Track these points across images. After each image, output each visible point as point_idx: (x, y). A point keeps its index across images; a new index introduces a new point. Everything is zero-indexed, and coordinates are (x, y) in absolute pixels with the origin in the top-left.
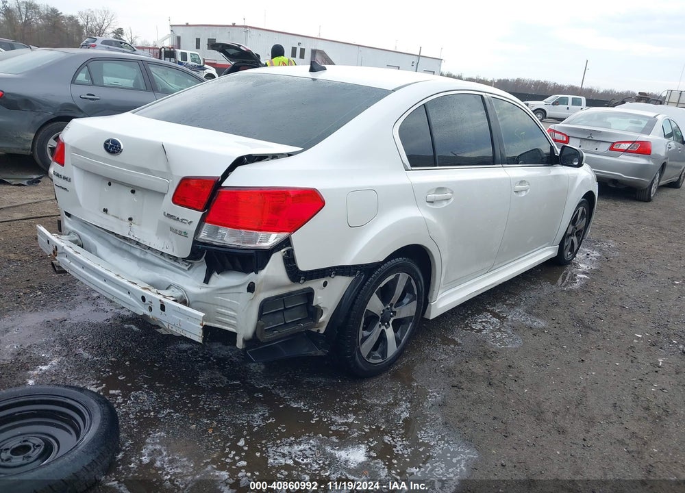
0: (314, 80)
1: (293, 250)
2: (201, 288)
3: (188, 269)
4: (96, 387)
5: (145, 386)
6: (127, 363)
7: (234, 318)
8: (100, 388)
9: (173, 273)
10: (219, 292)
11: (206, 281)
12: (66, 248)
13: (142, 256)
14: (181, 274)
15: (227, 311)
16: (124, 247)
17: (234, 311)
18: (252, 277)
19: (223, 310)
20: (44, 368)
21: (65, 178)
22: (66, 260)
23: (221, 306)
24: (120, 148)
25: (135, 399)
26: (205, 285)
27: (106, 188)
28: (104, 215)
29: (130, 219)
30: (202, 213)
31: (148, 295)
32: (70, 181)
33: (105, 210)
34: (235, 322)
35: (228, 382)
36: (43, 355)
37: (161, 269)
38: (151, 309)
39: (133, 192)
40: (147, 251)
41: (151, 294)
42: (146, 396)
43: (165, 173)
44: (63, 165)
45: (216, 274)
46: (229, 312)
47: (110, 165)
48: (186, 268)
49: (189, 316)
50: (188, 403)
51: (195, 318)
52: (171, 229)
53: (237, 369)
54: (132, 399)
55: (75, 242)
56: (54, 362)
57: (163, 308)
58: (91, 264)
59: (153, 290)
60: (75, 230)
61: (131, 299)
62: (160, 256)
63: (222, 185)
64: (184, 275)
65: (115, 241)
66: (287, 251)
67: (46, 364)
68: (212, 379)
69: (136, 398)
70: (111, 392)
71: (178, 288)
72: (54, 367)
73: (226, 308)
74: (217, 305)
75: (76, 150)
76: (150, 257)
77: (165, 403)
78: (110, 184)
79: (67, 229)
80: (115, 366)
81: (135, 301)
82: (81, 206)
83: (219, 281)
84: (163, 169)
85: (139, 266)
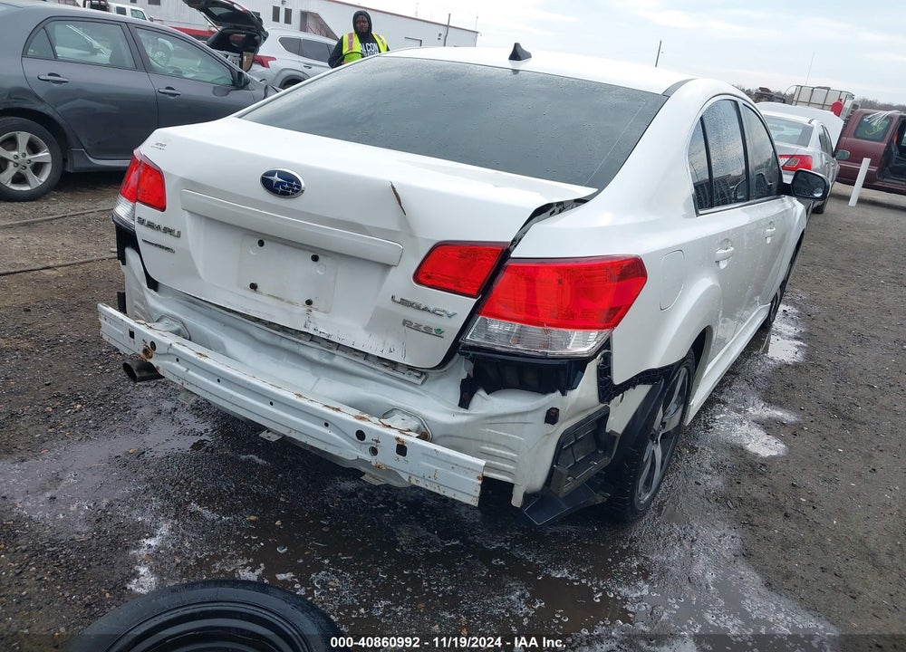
0: (516, 71)
1: (610, 354)
2: (454, 414)
3: (422, 383)
4: (253, 571)
5: (326, 562)
6: (278, 523)
7: (512, 461)
8: (258, 572)
9: (392, 389)
10: (489, 421)
11: (465, 403)
12: (175, 346)
13: (326, 361)
14: (408, 390)
15: (498, 451)
16: (285, 344)
17: (512, 450)
18: (553, 399)
19: (492, 449)
20: (152, 542)
21: (167, 231)
22: (176, 365)
23: (490, 442)
24: (299, 187)
25: (323, 587)
26: (463, 410)
27: (253, 250)
28: (251, 294)
29: (309, 302)
30: (475, 300)
31: (368, 428)
32: (179, 236)
33: (254, 287)
34: (512, 467)
35: (443, 543)
36: (140, 519)
37: (363, 381)
38: (374, 451)
39: (315, 258)
40: (335, 352)
41: (372, 425)
42: (337, 580)
43: (396, 232)
44: (163, 209)
45: (482, 393)
46: (503, 452)
47: (274, 214)
48: (419, 382)
49: (455, 465)
50: (406, 586)
51: (468, 468)
52: (407, 323)
53: (444, 519)
54: (319, 586)
55: (178, 333)
56: (164, 529)
57: (402, 449)
58: (238, 376)
59: (371, 419)
60: (171, 312)
61: (332, 434)
62: (363, 362)
63: (512, 255)
64: (414, 393)
65: (262, 334)
66: (602, 356)
67: (152, 536)
68: (417, 540)
69: (324, 584)
70: (281, 577)
71: (408, 413)
72: (168, 538)
73: (497, 445)
74: (482, 441)
75: (192, 185)
76: (339, 360)
77: (372, 591)
78: (261, 243)
79: (156, 310)
80: (262, 528)
81: (338, 437)
82: (199, 277)
83: (487, 404)
84: (393, 225)
85: (314, 375)
